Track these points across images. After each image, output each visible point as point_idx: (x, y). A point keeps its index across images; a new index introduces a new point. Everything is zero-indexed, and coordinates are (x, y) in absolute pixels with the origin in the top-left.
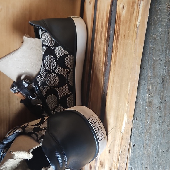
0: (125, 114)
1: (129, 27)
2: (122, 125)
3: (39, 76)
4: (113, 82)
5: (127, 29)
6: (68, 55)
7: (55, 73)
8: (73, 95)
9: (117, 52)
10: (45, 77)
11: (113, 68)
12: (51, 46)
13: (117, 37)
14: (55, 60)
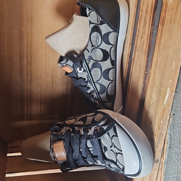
0: (168, 88)
1: (176, 13)
2: (165, 98)
3: (86, 51)
4: (157, 62)
5: (174, 15)
6: (112, 32)
7: (100, 49)
8: (114, 69)
9: (162, 35)
10: (91, 52)
11: (157, 49)
12: (97, 24)
13: (163, 21)
14: (100, 37)
